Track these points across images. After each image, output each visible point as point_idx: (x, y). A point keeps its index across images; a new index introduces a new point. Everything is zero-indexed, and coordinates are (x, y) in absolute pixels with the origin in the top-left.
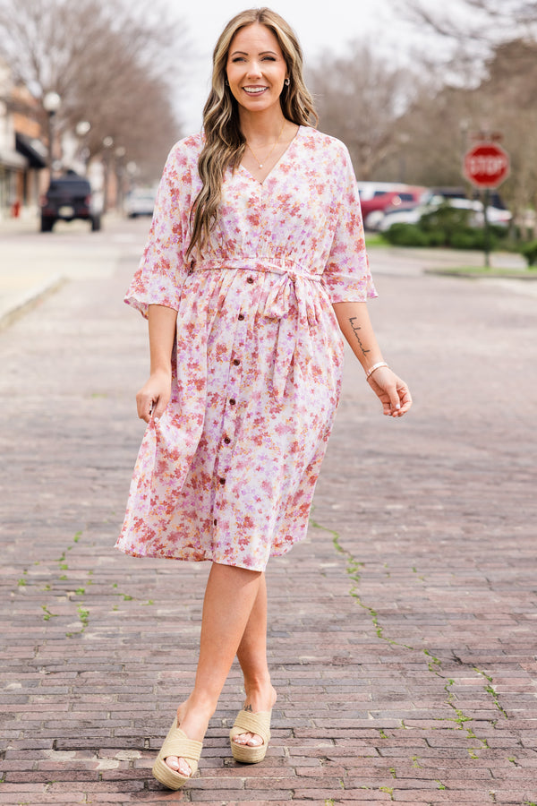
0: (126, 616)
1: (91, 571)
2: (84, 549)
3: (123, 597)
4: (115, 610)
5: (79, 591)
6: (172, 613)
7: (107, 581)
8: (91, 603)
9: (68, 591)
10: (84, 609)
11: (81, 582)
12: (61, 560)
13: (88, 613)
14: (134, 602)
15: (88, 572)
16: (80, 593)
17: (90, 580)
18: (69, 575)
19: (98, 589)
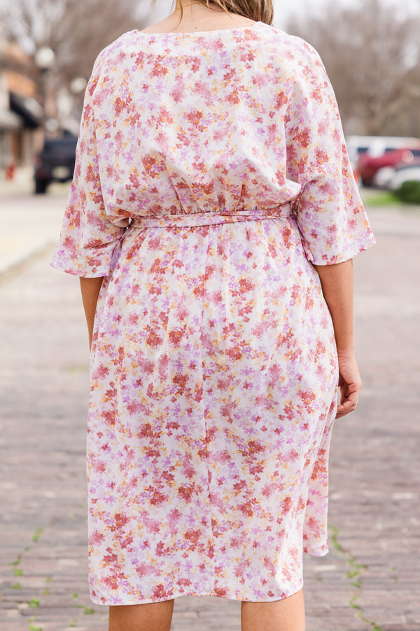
1: (49, 577)
2: (44, 551)
3: (82, 610)
4: (73, 626)
5: (33, 602)
7: (67, 589)
8: (46, 617)
9: (20, 602)
10: (37, 626)
11: (36, 591)
12: (16, 564)
13: (41, 629)
14: (95, 616)
15: (45, 579)
16: (34, 605)
17: (46, 589)
18: (23, 582)
19: (56, 600)
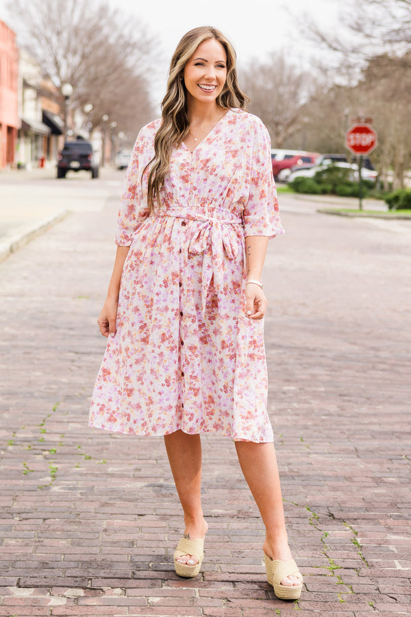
0: (85, 472)
1: (63, 434)
2: (59, 417)
3: (84, 457)
4: (77, 467)
5: (52, 450)
6: (120, 471)
7: (74, 443)
8: (60, 461)
9: (44, 450)
10: (54, 466)
11: (54, 443)
12: (42, 425)
13: (57, 469)
14: (92, 461)
15: (60, 435)
16: (53, 452)
17: (61, 442)
18: (46, 437)
19: (66, 450)
